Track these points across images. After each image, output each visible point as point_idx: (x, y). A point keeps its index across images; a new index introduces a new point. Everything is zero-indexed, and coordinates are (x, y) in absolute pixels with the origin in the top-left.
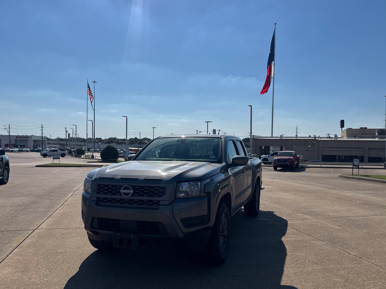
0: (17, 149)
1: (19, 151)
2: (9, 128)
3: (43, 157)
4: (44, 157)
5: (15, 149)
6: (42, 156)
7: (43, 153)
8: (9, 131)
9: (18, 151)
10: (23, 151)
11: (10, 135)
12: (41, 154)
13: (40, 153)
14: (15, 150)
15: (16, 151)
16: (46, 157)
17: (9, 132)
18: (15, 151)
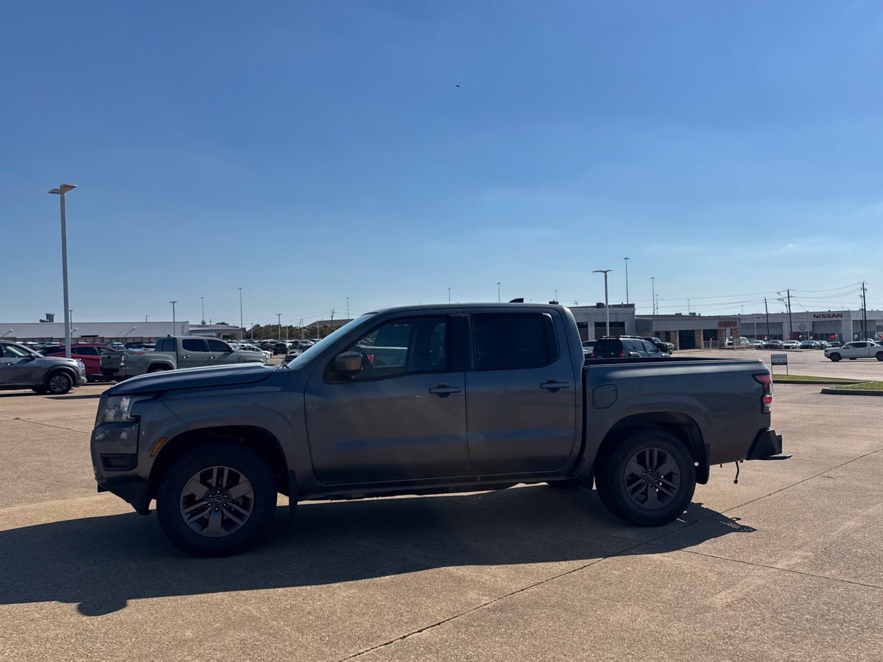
0: (800, 344)
1: (803, 347)
2: (789, 297)
3: (830, 360)
4: (833, 361)
5: (795, 343)
6: (829, 357)
7: (830, 352)
8: (787, 304)
9: (801, 348)
10: (812, 347)
11: (792, 312)
12: (827, 353)
13: (824, 351)
14: (794, 345)
15: (796, 347)
16: (838, 361)
17: (789, 305)
18: (793, 348)
